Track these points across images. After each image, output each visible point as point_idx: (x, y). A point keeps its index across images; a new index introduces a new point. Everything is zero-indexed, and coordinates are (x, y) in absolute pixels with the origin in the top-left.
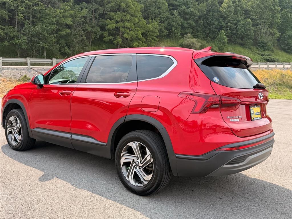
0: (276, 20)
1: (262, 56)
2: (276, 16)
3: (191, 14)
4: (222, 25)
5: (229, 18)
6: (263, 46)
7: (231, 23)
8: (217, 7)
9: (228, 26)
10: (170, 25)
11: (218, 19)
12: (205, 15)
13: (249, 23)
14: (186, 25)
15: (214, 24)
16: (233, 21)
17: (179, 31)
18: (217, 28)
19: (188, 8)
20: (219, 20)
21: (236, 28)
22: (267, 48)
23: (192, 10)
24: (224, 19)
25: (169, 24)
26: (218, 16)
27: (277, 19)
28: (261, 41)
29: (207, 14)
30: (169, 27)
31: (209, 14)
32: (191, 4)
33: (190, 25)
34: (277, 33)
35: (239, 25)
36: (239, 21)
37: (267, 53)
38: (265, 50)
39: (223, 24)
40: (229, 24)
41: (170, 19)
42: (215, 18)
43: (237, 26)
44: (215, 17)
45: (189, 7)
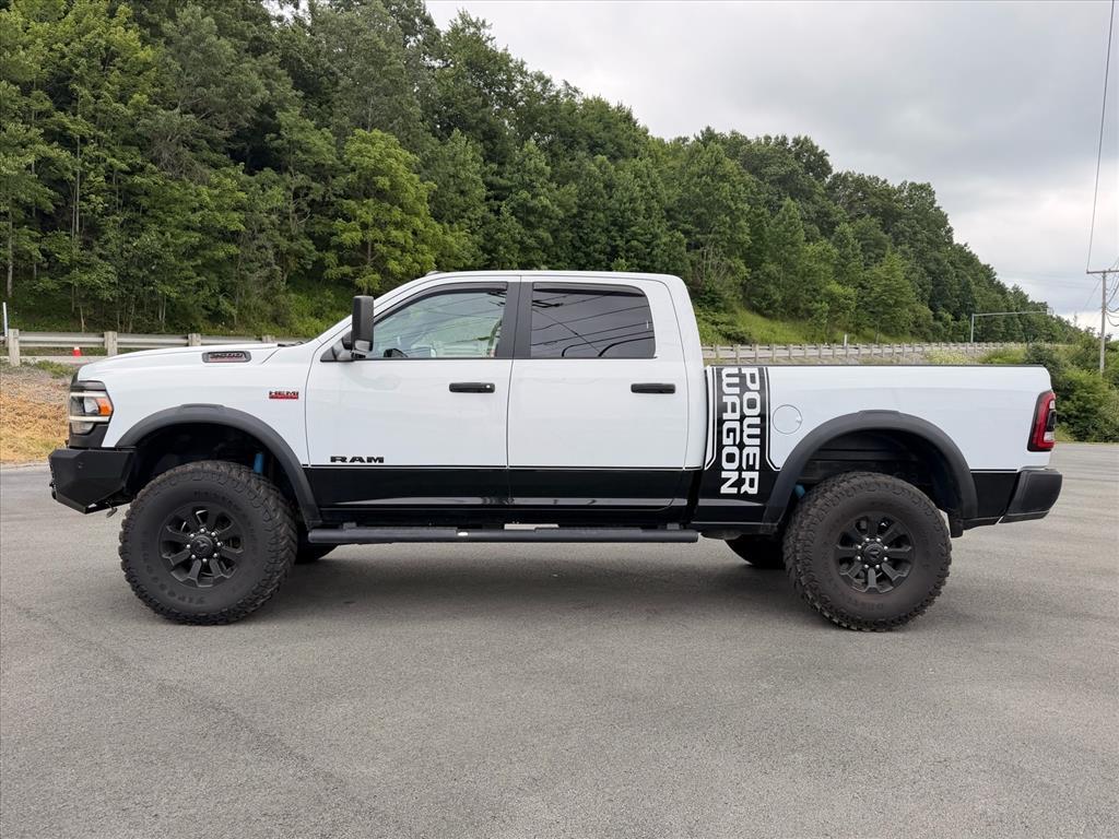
0: (741, 236)
1: (714, 327)
2: (741, 227)
3: (544, 213)
4: (617, 246)
5: (633, 229)
6: (713, 301)
7: (638, 240)
8: (602, 197)
9: (632, 246)
10: (492, 238)
11: (607, 229)
12: (575, 216)
13: (679, 242)
14: (531, 242)
15: (597, 242)
16: (642, 235)
17: (516, 255)
18: (605, 254)
19: (534, 196)
20: (610, 232)
21: (649, 254)
22: (722, 305)
23: (547, 202)
24: (622, 229)
25: (489, 237)
26: (607, 222)
27: (743, 233)
28: (707, 289)
29: (580, 214)
30: (489, 245)
31: (585, 216)
32: (543, 187)
33: (541, 241)
34: (743, 267)
35: (658, 246)
36: (655, 236)
37: (724, 317)
38: (717, 310)
39: (619, 242)
40: (634, 243)
41: (489, 223)
42: (599, 226)
43: (653, 249)
44: (600, 223)
45: (538, 195)
